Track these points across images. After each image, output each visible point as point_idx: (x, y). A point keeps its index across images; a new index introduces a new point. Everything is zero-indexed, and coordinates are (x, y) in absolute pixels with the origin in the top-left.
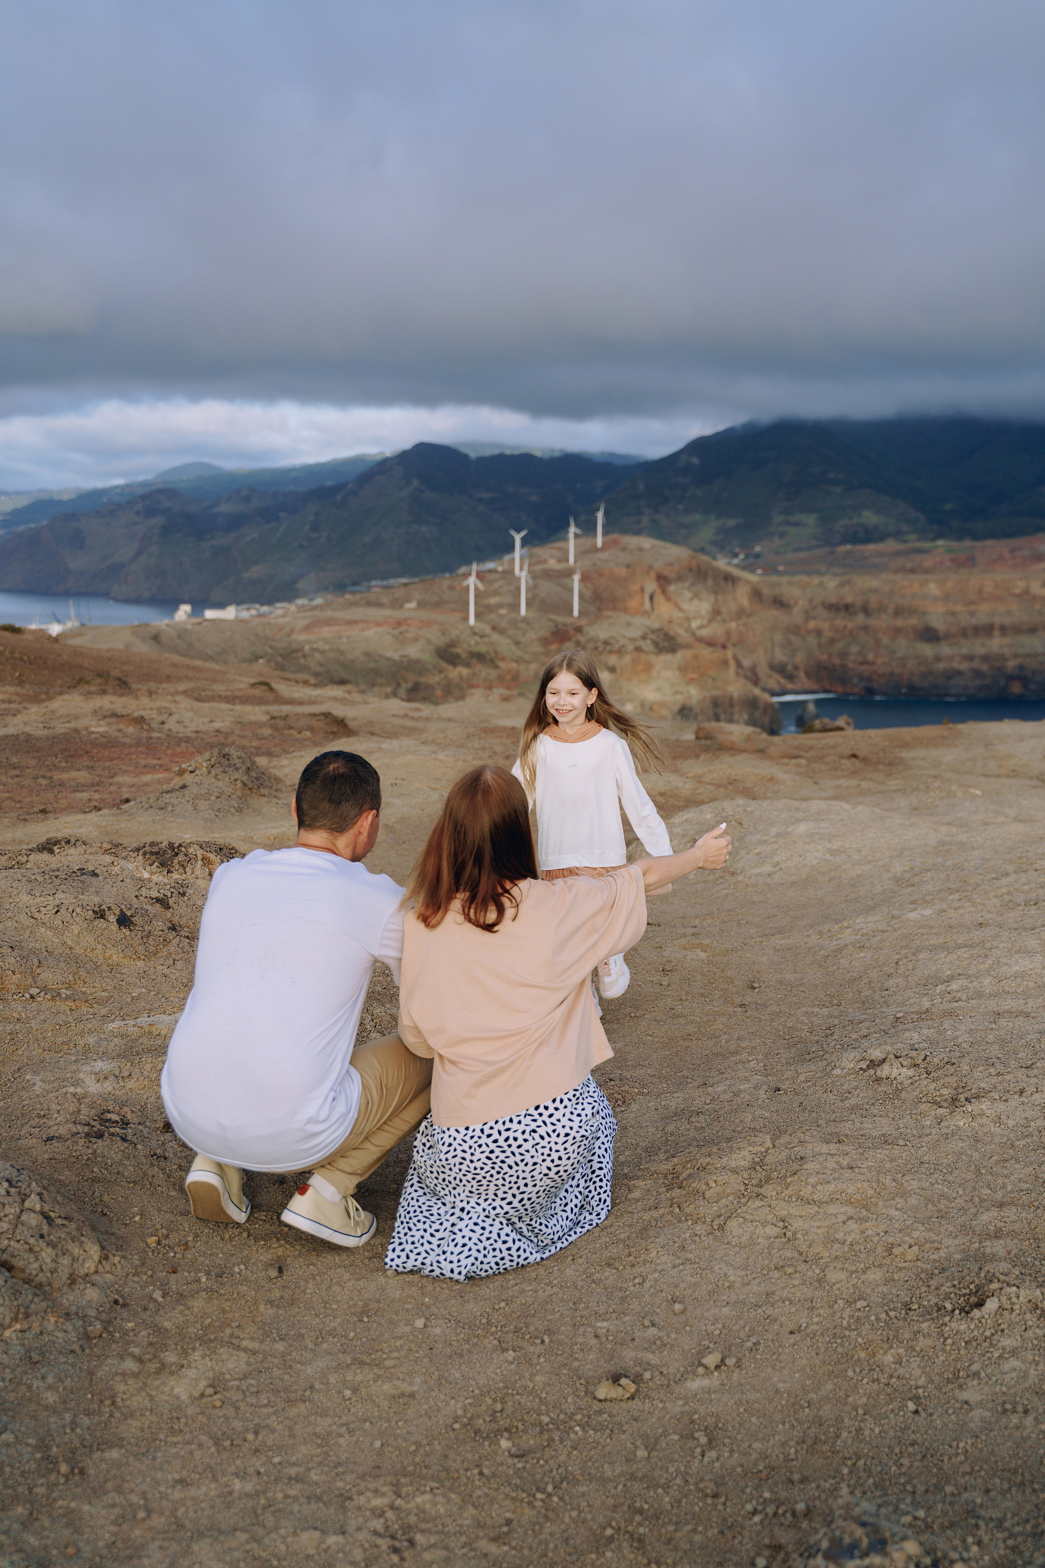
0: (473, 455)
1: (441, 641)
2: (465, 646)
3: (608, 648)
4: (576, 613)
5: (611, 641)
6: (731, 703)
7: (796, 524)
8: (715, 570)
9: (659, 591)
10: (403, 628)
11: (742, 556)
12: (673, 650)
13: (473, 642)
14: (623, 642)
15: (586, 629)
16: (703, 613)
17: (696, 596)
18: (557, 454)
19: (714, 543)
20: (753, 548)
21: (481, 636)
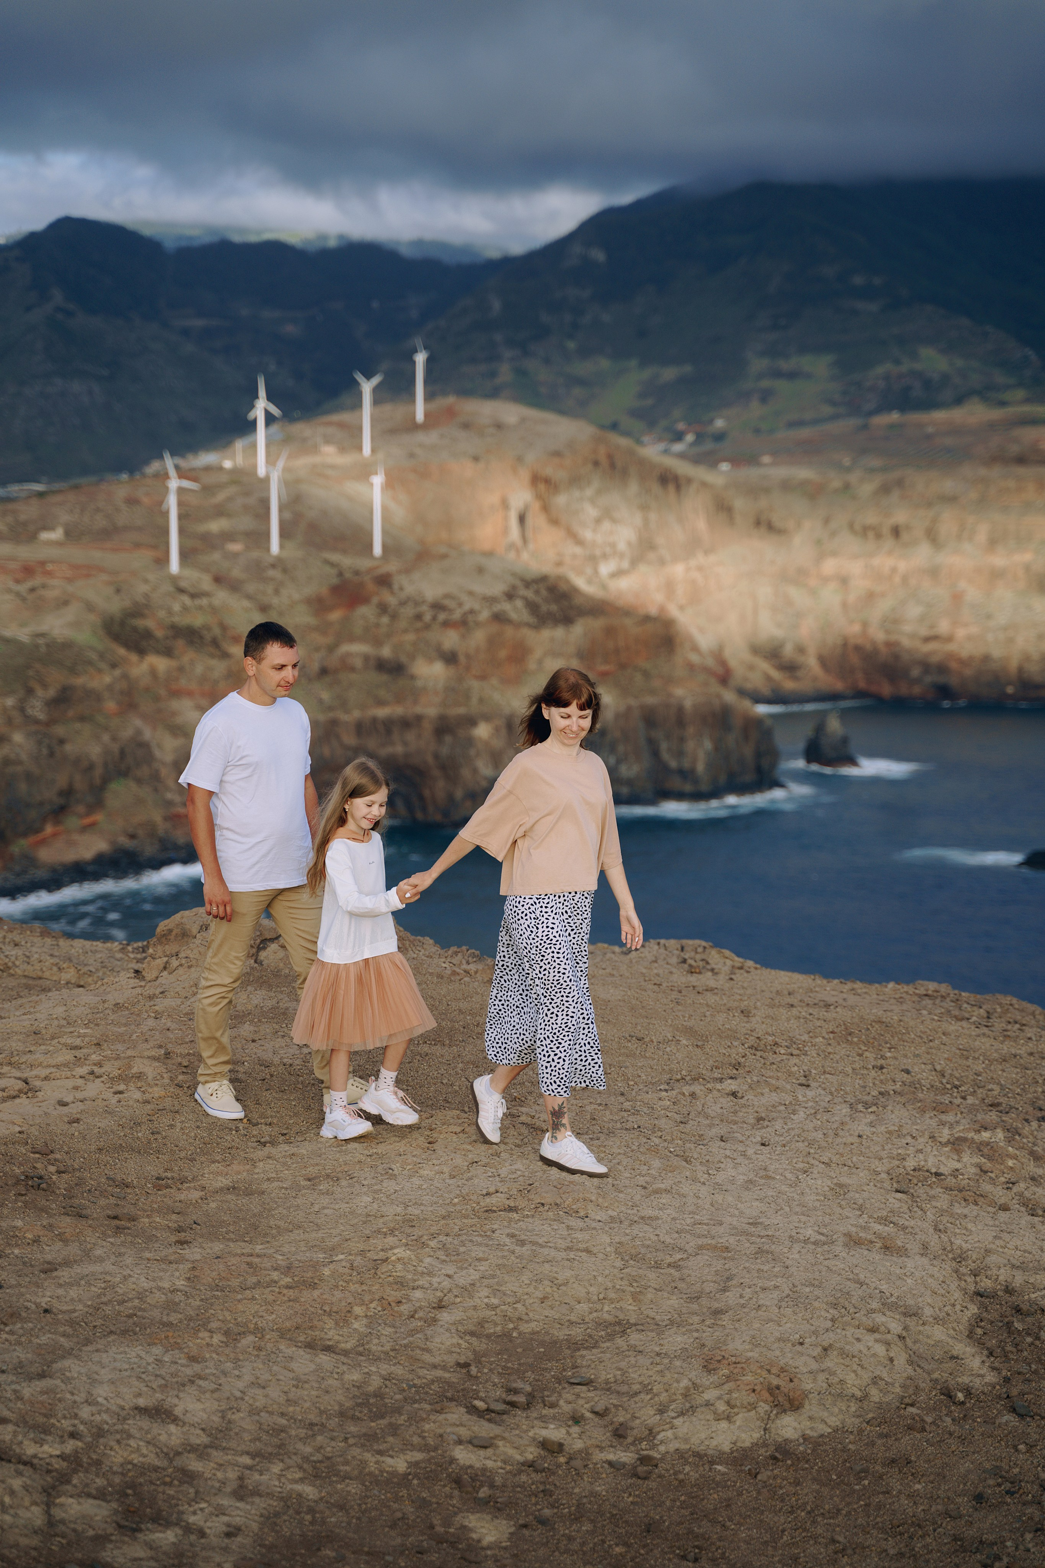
0: (169, 244)
1: (115, 606)
2: (162, 614)
3: (442, 617)
4: (377, 550)
5: (447, 602)
6: (680, 718)
7: (792, 376)
8: (643, 464)
9: (536, 506)
10: (37, 581)
11: (690, 438)
12: (567, 620)
13: (177, 607)
14: (469, 604)
15: (400, 580)
16: (622, 546)
17: (607, 514)
18: (332, 243)
19: (637, 414)
20: (711, 421)
21: (193, 596)
